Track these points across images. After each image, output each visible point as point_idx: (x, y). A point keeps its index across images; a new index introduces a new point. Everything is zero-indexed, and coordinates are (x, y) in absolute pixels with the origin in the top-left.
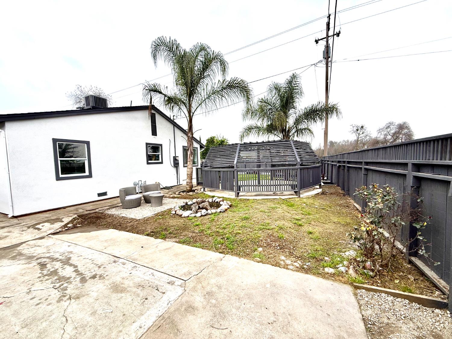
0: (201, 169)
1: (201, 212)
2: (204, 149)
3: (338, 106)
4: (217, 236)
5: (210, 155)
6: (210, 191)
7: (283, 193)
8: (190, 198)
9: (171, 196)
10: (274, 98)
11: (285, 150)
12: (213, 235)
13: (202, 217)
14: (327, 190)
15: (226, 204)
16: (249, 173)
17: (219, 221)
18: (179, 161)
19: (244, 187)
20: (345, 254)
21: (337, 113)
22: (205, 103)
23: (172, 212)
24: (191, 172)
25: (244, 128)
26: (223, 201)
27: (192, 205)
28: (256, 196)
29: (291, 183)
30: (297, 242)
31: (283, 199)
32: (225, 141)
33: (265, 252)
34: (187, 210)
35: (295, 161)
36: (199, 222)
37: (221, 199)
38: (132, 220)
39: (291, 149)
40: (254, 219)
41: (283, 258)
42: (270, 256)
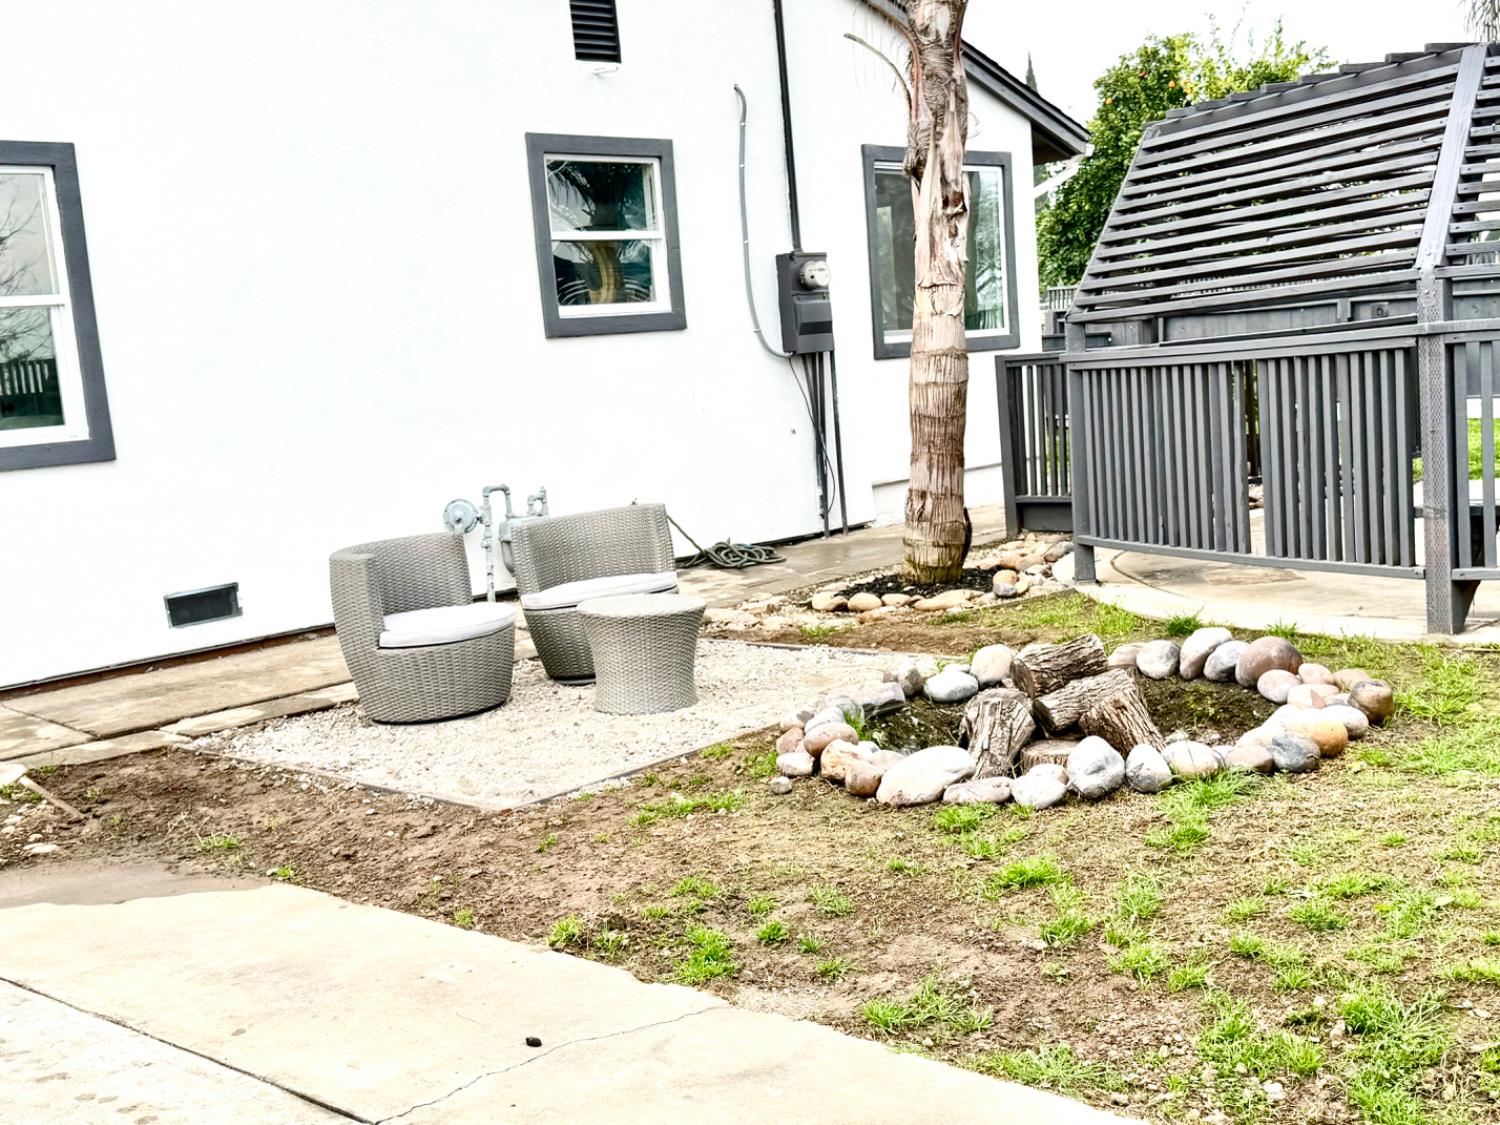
0: (1048, 366)
1: (1062, 760)
2: (1072, 167)
4: (1237, 991)
6: (1152, 572)
8: (943, 644)
9: (773, 624)
12: (1196, 987)
13: (1075, 814)
15: (1329, 693)
17: (1253, 854)
18: (835, 300)
23: (783, 760)
24: (948, 393)
26: (1291, 663)
27: (967, 696)
34: (924, 743)
36: (1051, 852)
37: (1272, 647)
38: (444, 814)
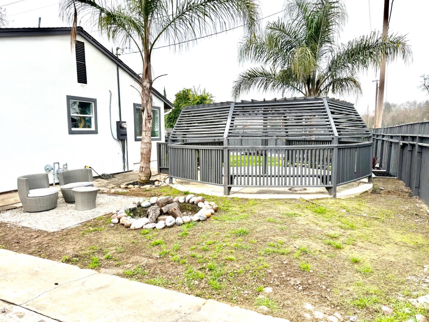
0: (166, 145)
1: (164, 220)
2: (171, 111)
3: (406, 40)
4: (191, 264)
5: (181, 122)
6: (182, 183)
7: (305, 189)
8: (145, 196)
9: (113, 191)
10: (296, 22)
11: (311, 116)
12: (185, 263)
13: (166, 230)
14: (380, 185)
15: (209, 207)
16: (248, 154)
17: (195, 237)
18: (127, 130)
19: (239, 178)
20: (418, 302)
21: (404, 52)
22: (173, 27)
23: (112, 220)
24: (148, 149)
25: (242, 74)
26: (203, 201)
27: (149, 207)
28: (259, 193)
29: (320, 172)
30: (333, 277)
31: (307, 201)
32: (208, 98)
33: (278, 296)
34: (140, 216)
35: (330, 135)
36: (161, 238)
37: (200, 198)
38: (40, 233)
39: (324, 114)
40: (257, 235)
41: (308, 306)
42: (286, 302)
